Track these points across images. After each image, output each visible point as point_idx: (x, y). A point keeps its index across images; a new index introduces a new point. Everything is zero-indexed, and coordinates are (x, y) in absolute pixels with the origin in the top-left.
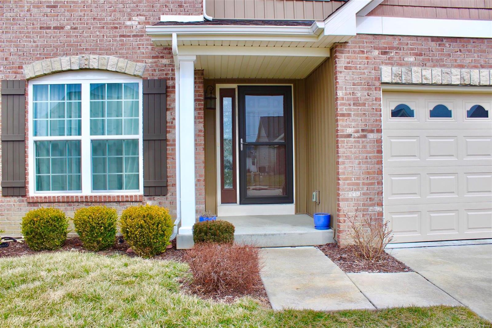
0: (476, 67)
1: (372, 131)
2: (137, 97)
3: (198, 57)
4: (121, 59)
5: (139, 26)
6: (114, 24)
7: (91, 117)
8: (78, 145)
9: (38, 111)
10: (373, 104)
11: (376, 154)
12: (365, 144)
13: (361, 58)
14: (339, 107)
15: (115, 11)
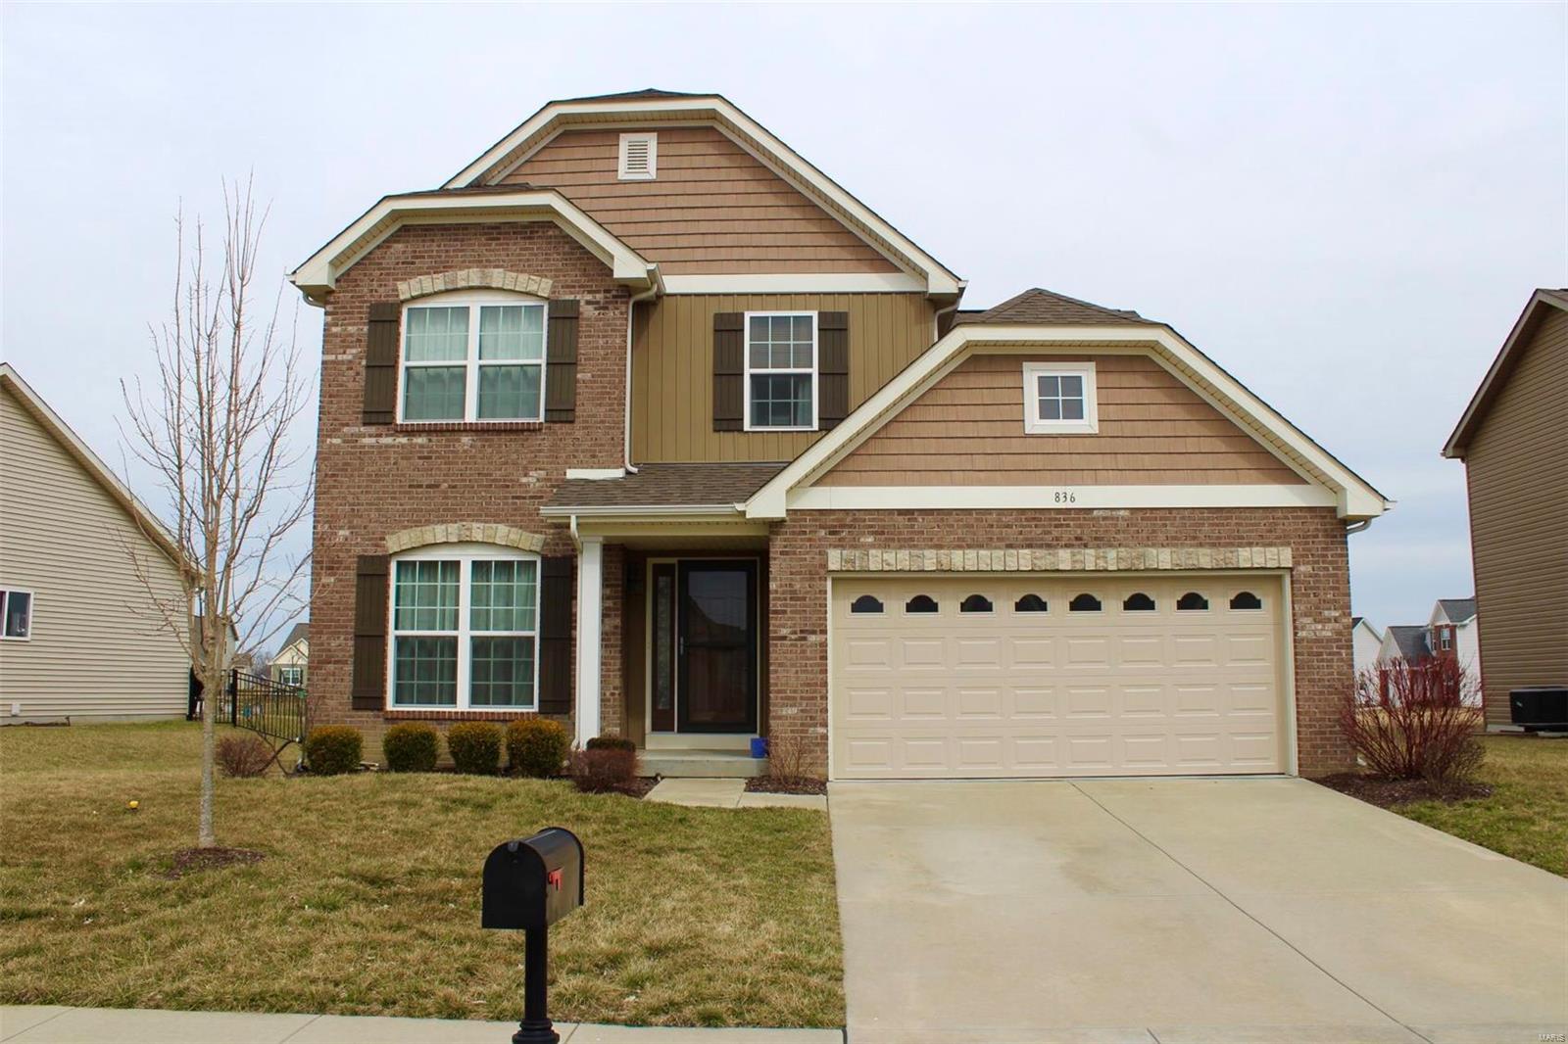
0: (960, 547)
1: (814, 632)
2: (534, 580)
3: (606, 538)
4: (514, 529)
5: (537, 484)
6: (505, 481)
7: (472, 605)
8: (453, 643)
9: (401, 595)
10: (816, 598)
11: (818, 661)
12: (804, 648)
13: (802, 540)
14: (772, 603)
15: (506, 463)
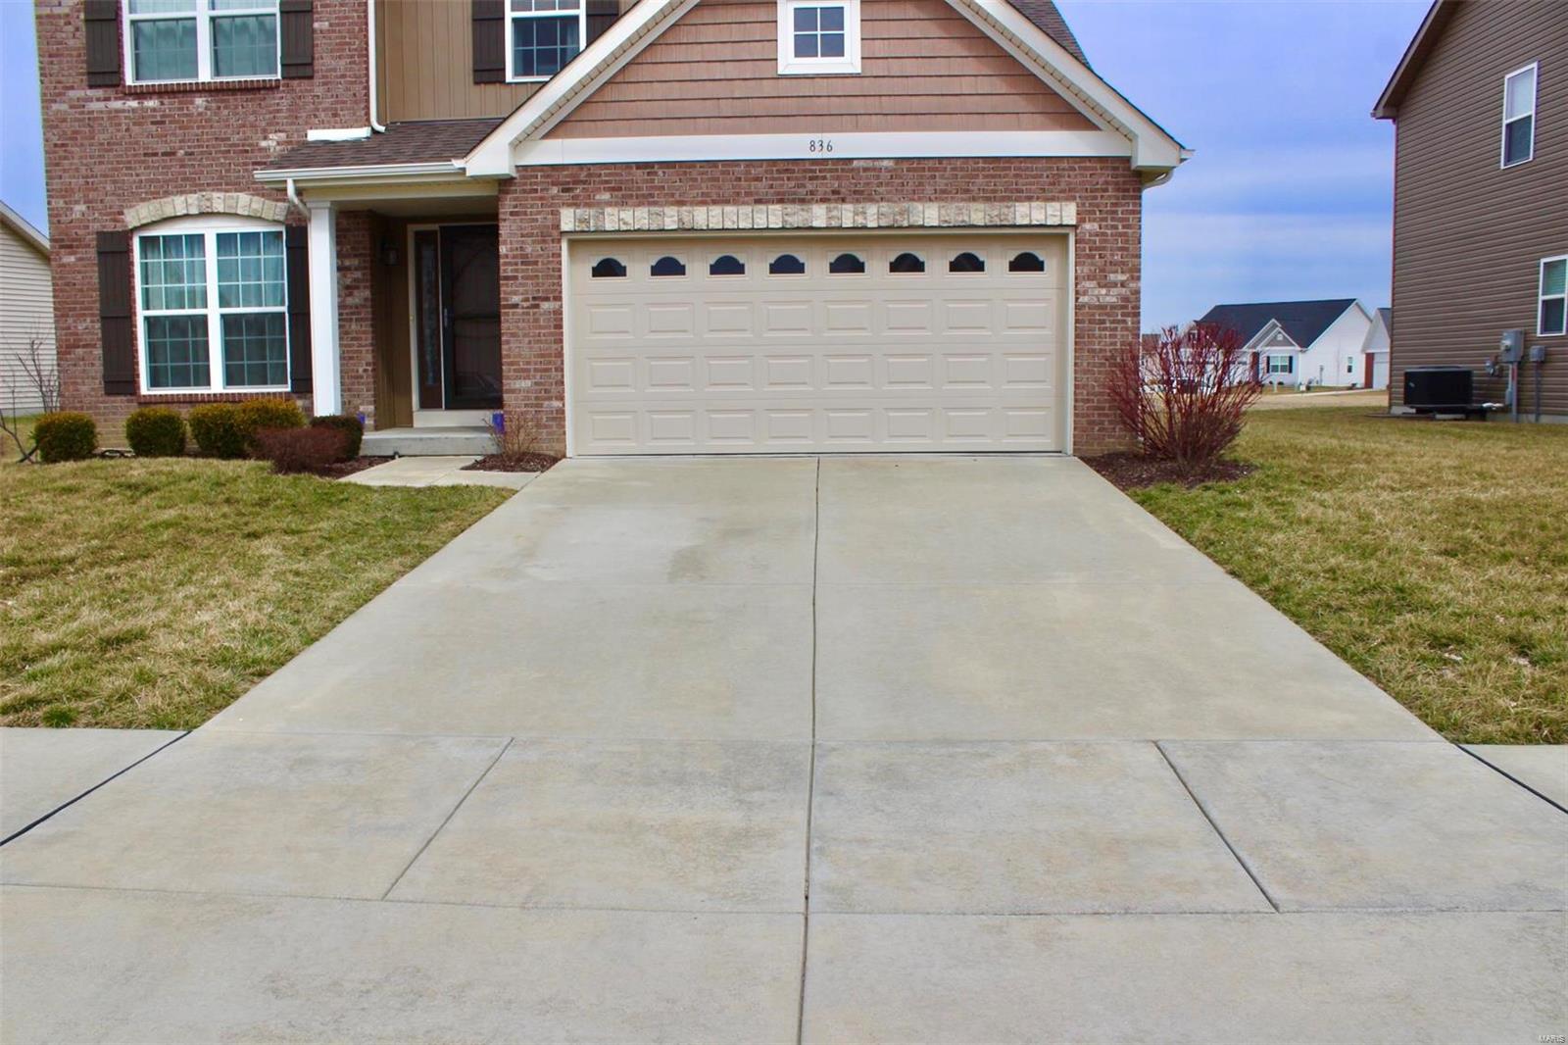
0: (703, 203)
1: (547, 299)
2: (282, 253)
3: (332, 203)
4: (256, 198)
5: (278, 148)
6: (243, 145)
7: (219, 281)
8: (202, 322)
9: (150, 272)
10: (549, 262)
11: (553, 330)
12: (537, 316)
13: (533, 199)
14: (502, 268)
15: (244, 126)
